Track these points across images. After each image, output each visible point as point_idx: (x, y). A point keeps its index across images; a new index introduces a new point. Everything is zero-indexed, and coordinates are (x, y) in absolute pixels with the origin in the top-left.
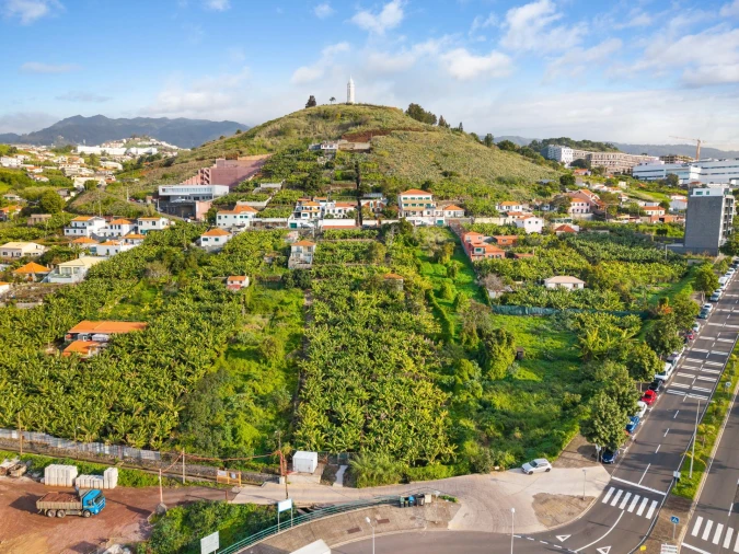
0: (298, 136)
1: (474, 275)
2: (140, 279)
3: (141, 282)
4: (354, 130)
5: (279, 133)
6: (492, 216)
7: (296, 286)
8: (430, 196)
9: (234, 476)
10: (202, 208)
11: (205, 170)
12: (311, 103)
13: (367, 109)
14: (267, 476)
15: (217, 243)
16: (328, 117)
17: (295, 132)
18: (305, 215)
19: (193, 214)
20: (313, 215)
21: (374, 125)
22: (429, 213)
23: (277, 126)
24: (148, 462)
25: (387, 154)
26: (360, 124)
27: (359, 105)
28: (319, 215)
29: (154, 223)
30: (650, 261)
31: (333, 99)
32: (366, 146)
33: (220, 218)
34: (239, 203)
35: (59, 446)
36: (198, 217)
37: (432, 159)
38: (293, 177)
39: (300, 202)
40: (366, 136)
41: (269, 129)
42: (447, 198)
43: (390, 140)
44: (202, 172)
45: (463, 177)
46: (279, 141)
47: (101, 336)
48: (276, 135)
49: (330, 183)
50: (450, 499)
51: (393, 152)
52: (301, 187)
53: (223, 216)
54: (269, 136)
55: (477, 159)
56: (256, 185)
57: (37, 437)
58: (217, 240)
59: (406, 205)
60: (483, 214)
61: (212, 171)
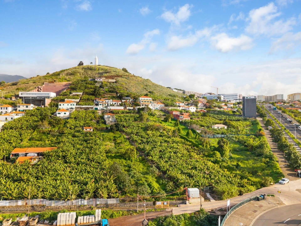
0: (80, 76)
1: (184, 125)
2: (34, 130)
3: (36, 131)
4: (106, 75)
5: (71, 74)
6: (175, 106)
7: (117, 131)
8: (151, 99)
9: (165, 203)
10: (47, 102)
11: (40, 87)
12: (81, 64)
13: (108, 68)
14: (179, 202)
15: (65, 115)
16: (92, 69)
17: (79, 74)
18: (101, 105)
19: (44, 104)
20: (104, 105)
21: (113, 74)
22: (151, 105)
23: (70, 71)
24: (112, 205)
25: (124, 84)
26: (108, 73)
27: (104, 66)
28: (106, 105)
29: (27, 107)
30: (239, 120)
31: (91, 63)
32: (114, 81)
33: (60, 105)
34: (66, 100)
35: (53, 205)
36: (46, 106)
37: (142, 87)
38: (87, 90)
39: (96, 100)
40: (112, 77)
41: (66, 72)
42: (155, 100)
43: (123, 79)
44: (38, 88)
45: (156, 94)
46: (72, 77)
47: (32, 154)
48: (70, 75)
49: (105, 93)
50: (272, 196)
51: (126, 83)
52: (93, 95)
53: (62, 104)
54: (67, 75)
55: (158, 88)
56: (70, 93)
57: (36, 202)
58: (65, 113)
59: (142, 102)
60: (171, 106)
61: (43, 87)
